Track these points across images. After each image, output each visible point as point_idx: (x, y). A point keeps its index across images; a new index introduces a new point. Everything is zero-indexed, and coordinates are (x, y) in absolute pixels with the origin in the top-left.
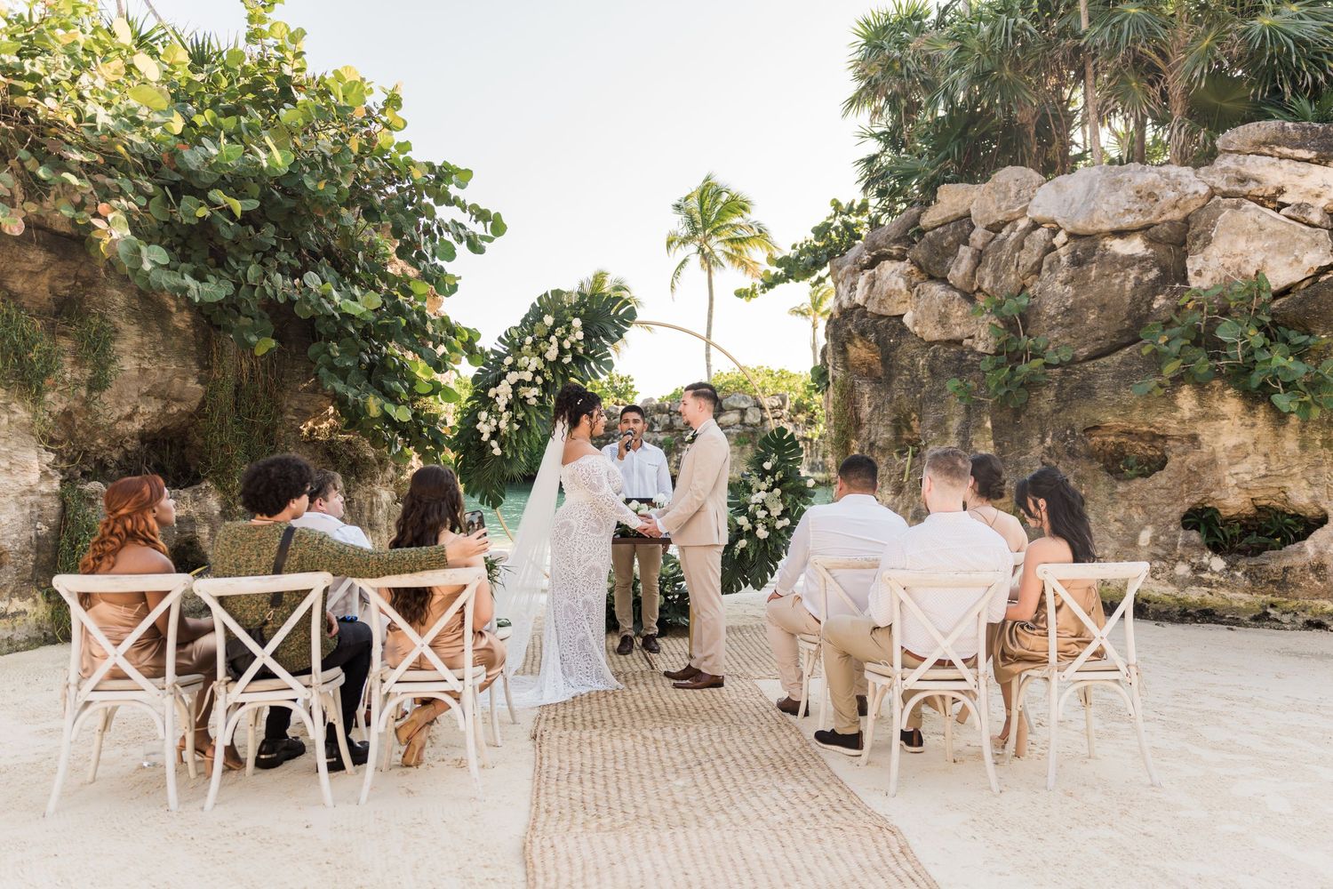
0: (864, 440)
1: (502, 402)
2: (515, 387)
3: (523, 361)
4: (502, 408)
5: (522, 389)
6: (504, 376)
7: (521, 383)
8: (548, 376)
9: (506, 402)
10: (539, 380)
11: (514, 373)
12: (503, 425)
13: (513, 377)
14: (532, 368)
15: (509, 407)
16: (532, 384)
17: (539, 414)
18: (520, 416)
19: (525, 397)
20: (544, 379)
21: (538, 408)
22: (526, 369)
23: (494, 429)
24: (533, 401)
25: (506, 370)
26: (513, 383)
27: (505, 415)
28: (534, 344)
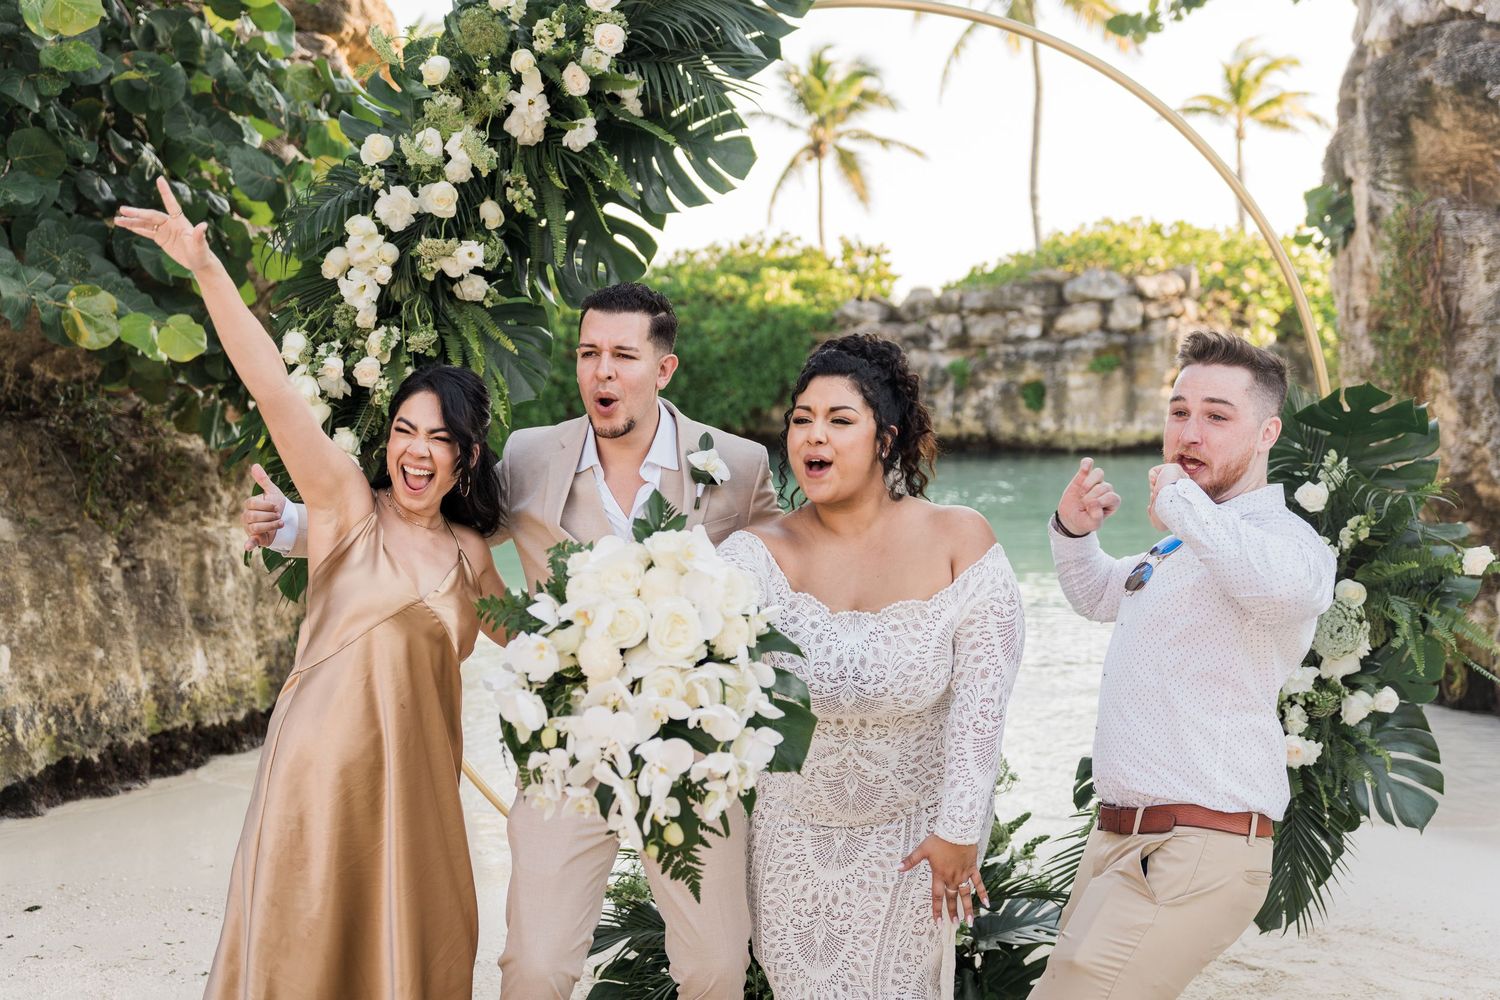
0: (1474, 369)
1: (360, 295)
2: (404, 240)
3: (426, 144)
4: (367, 316)
5: (425, 245)
6: (365, 203)
7: (424, 223)
8: (522, 197)
9: (374, 293)
10: (491, 213)
11: (401, 192)
12: (368, 372)
13: (396, 206)
14: (459, 170)
15: (388, 309)
16: (464, 225)
17: (496, 333)
18: (423, 339)
19: (442, 275)
20: (507, 209)
21: (498, 314)
22: (437, 173)
23: (340, 389)
24: (475, 289)
25: (375, 184)
26: (397, 226)
27: (375, 340)
28: (464, 81)
